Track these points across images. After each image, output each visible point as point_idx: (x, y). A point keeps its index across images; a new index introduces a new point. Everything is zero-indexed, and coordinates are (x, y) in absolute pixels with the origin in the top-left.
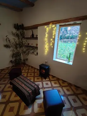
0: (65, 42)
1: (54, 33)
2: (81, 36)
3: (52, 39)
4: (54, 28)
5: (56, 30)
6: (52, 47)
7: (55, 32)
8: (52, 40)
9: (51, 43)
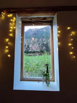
0: (29, 55)
1: (11, 28)
2: (61, 32)
3: (7, 40)
4: (12, 18)
5: (15, 22)
6: (9, 56)
7: (15, 26)
8: (9, 42)
9: (7, 47)
